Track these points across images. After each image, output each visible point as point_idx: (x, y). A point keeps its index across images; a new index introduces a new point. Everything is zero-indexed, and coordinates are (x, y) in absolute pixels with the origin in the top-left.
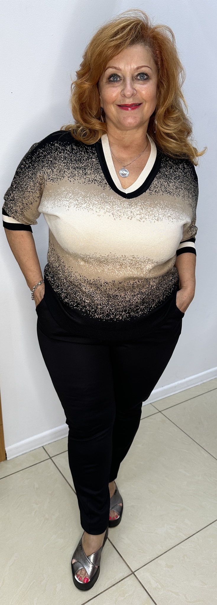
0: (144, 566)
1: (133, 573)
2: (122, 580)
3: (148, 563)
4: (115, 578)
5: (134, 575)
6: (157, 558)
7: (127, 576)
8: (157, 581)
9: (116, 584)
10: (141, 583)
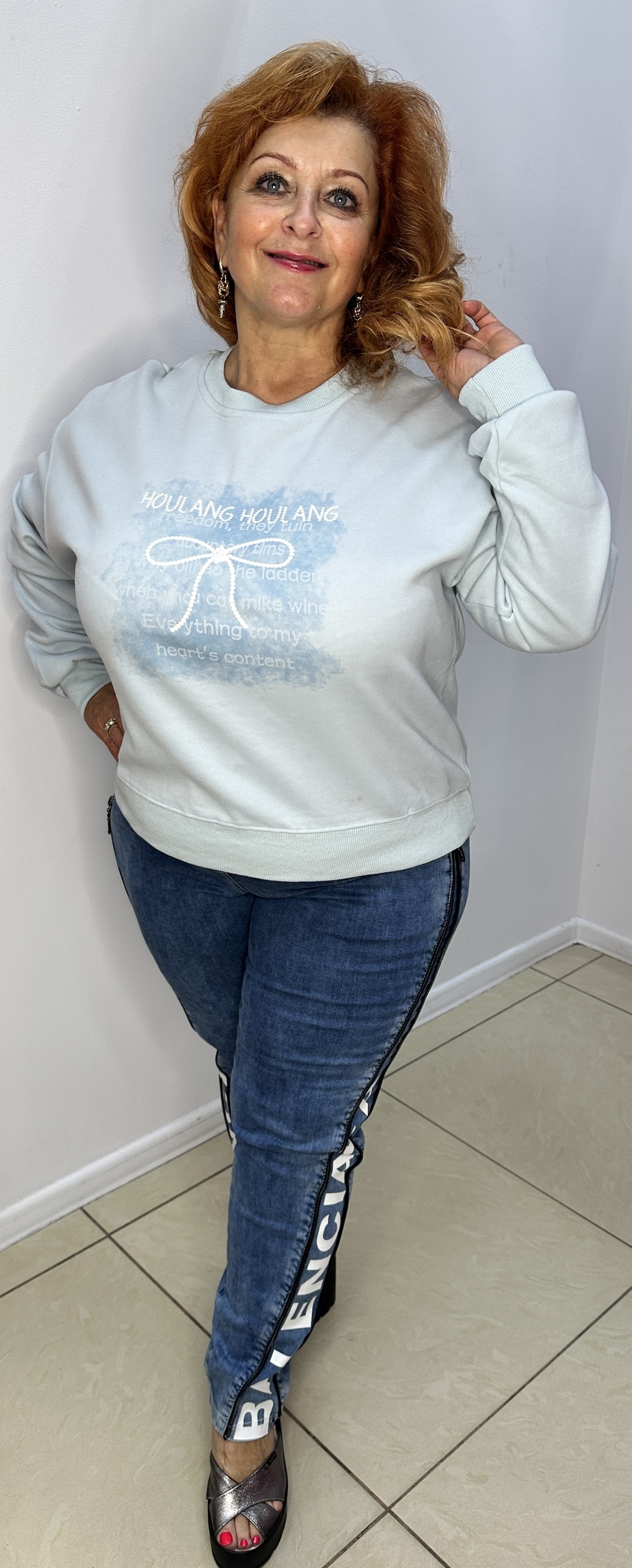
0: (413, 1487)
1: (388, 1510)
2: (363, 1533)
3: (422, 1479)
4: (344, 1530)
5: (392, 1514)
6: (442, 1461)
7: (376, 1521)
8: (455, 1521)
9: (350, 1544)
10: (413, 1534)
